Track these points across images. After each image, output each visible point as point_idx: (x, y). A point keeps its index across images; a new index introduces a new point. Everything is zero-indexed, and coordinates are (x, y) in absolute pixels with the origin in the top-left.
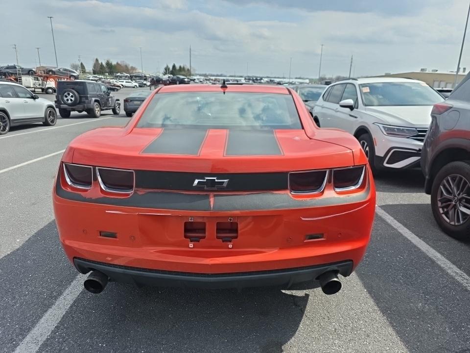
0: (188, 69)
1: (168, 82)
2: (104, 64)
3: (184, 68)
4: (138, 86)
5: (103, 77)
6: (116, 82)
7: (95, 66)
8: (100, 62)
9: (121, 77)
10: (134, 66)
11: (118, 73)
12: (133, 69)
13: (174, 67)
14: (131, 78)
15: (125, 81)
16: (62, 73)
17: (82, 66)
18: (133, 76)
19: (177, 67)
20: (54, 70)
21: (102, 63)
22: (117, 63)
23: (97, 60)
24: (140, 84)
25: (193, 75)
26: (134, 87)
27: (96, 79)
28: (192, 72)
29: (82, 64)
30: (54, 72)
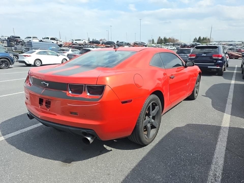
0: (209, 39)
1: (190, 46)
2: (163, 39)
3: (206, 38)
4: (176, 49)
5: (160, 45)
6: (165, 47)
7: (158, 40)
8: (161, 38)
9: (168, 45)
10: (177, 39)
11: (167, 43)
12: (177, 40)
13: (200, 38)
14: (174, 45)
15: (169, 47)
16: (140, 44)
17: (153, 40)
18: (175, 44)
19: (202, 38)
20: (137, 43)
21: (162, 38)
22: (169, 38)
23: (160, 37)
24: (177, 48)
25: (212, 42)
26: (174, 50)
27: (157, 46)
28: (211, 40)
29: (153, 39)
30: (137, 44)
